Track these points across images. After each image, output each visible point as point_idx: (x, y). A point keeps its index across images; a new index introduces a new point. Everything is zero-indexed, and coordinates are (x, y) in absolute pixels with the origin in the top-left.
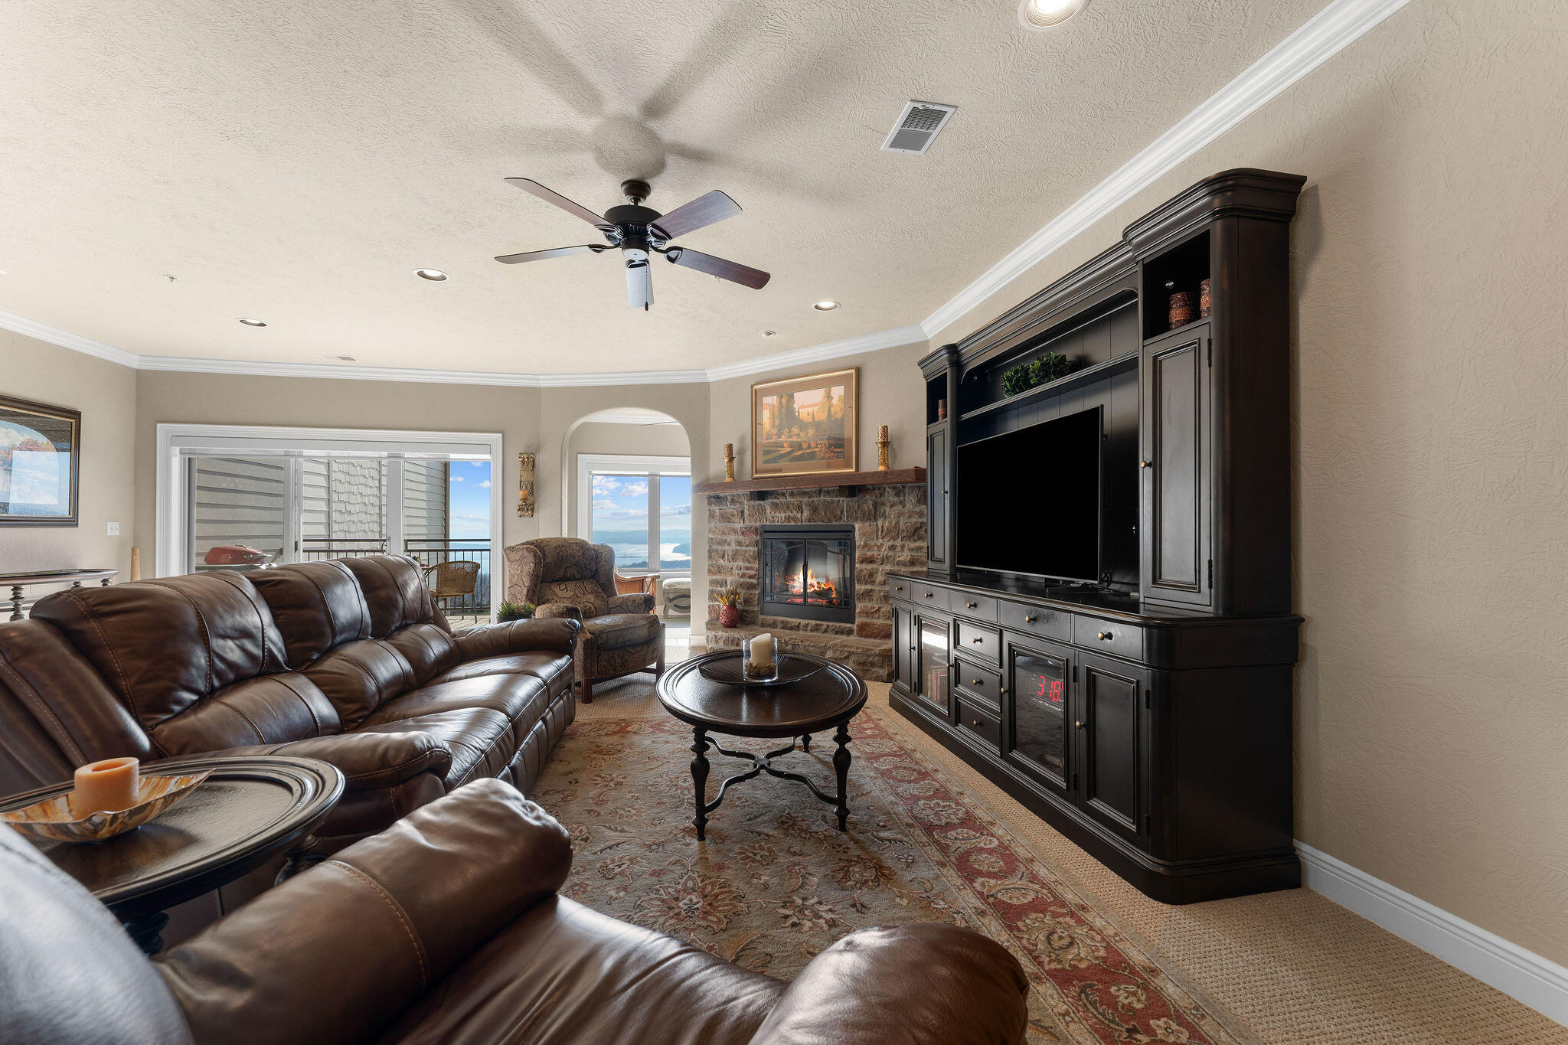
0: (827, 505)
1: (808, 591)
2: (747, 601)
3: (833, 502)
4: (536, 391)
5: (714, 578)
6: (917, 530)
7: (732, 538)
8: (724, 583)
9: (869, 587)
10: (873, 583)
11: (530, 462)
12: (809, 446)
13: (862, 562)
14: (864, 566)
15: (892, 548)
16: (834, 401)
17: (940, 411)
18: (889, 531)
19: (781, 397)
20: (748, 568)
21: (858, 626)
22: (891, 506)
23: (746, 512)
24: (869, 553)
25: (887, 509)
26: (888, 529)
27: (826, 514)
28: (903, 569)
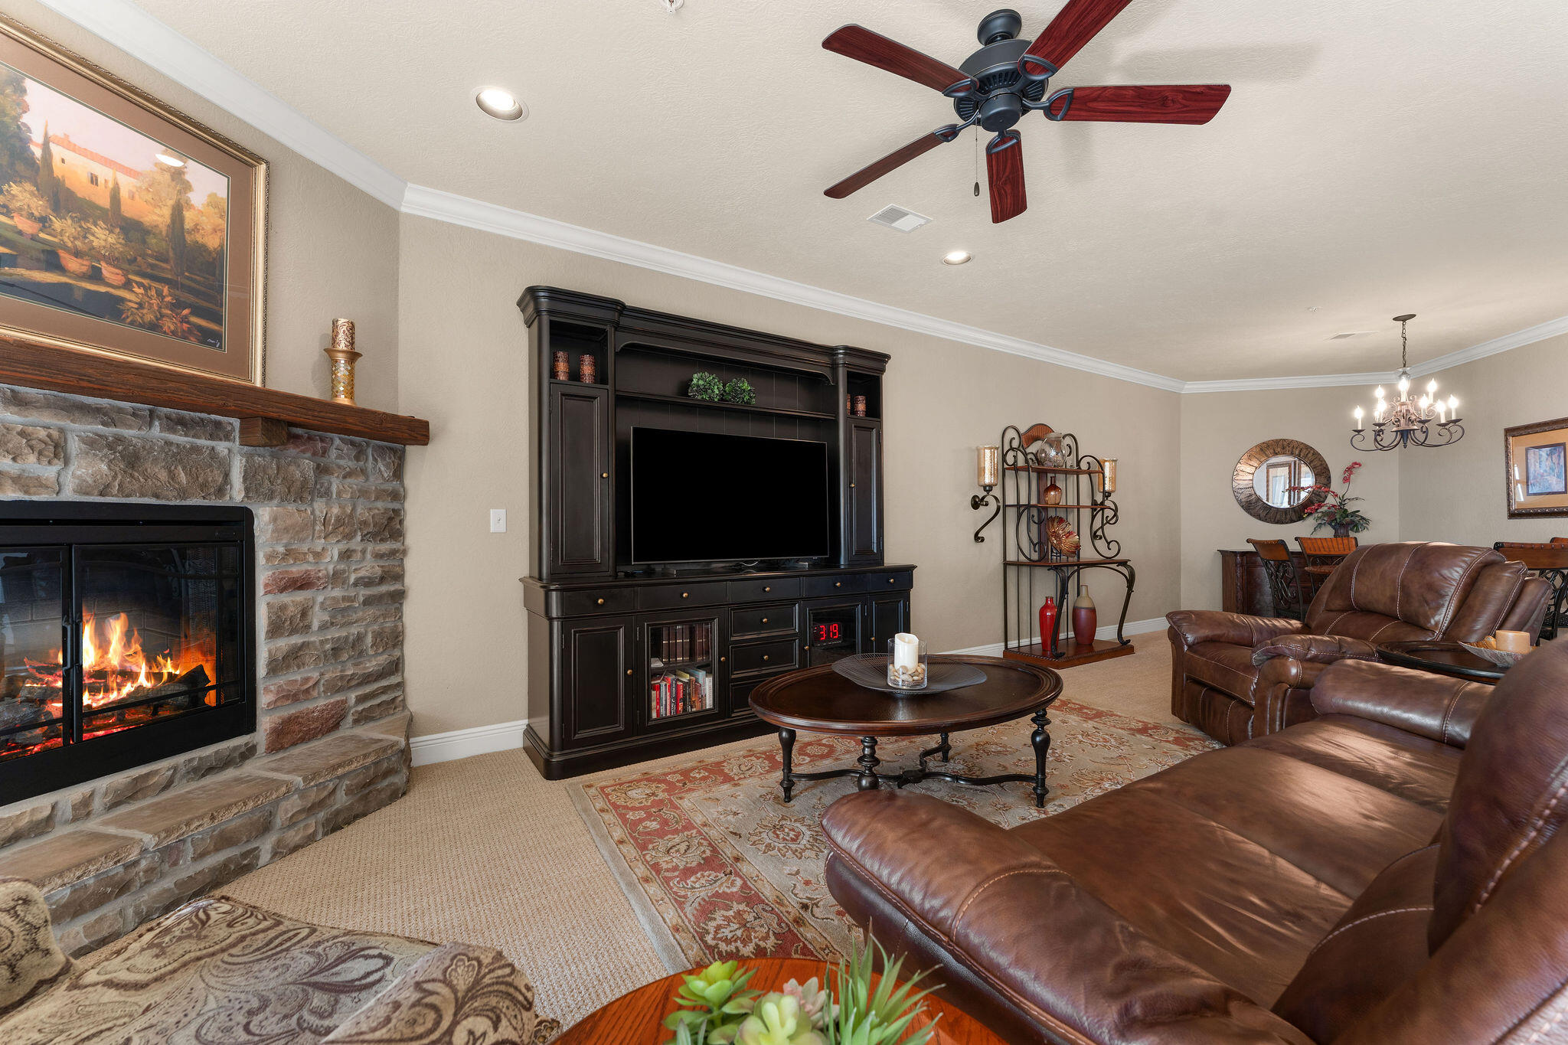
0: (176, 456)
3: (196, 449)
6: (385, 523)
9: (297, 640)
10: (305, 629)
12: (95, 275)
13: (282, 590)
14: (281, 601)
15: (345, 555)
16: (195, 203)
18: (340, 523)
21: (271, 732)
22: (345, 477)
24: (297, 570)
25: (336, 483)
26: (338, 519)
27: (172, 476)
28: (363, 592)
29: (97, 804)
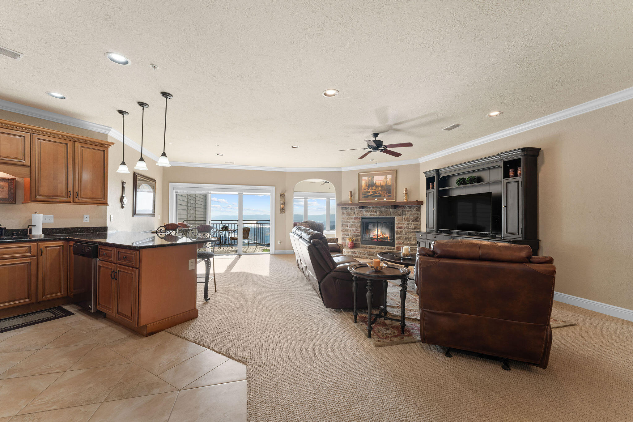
0: (386, 211)
1: (379, 237)
2: (356, 240)
3: (388, 210)
4: (284, 173)
5: (344, 233)
6: (416, 219)
7: (351, 221)
8: (347, 235)
9: (400, 236)
10: (401, 234)
11: (283, 195)
12: (379, 193)
13: (398, 228)
14: (398, 229)
15: (408, 224)
16: (388, 180)
17: (431, 186)
18: (407, 219)
19: (369, 177)
20: (356, 230)
21: (396, 247)
22: (408, 212)
23: (356, 212)
24: (400, 226)
25: (406, 213)
26: (407, 218)
27: (385, 213)
28: (412, 230)
29: (379, 248)
